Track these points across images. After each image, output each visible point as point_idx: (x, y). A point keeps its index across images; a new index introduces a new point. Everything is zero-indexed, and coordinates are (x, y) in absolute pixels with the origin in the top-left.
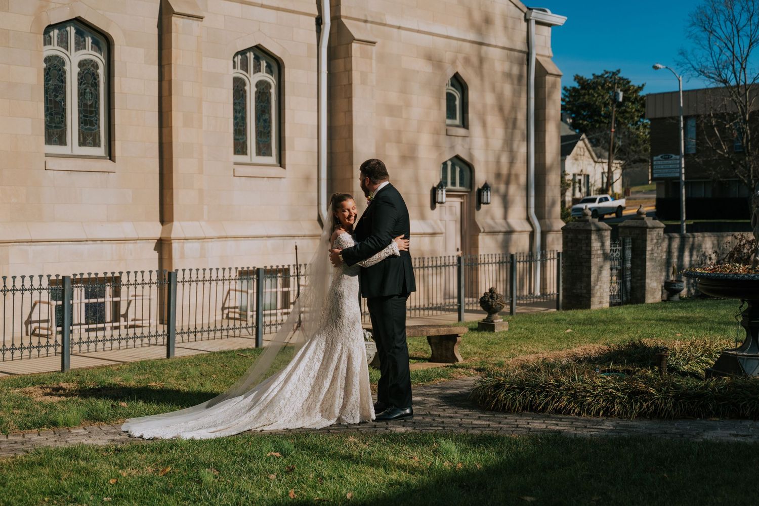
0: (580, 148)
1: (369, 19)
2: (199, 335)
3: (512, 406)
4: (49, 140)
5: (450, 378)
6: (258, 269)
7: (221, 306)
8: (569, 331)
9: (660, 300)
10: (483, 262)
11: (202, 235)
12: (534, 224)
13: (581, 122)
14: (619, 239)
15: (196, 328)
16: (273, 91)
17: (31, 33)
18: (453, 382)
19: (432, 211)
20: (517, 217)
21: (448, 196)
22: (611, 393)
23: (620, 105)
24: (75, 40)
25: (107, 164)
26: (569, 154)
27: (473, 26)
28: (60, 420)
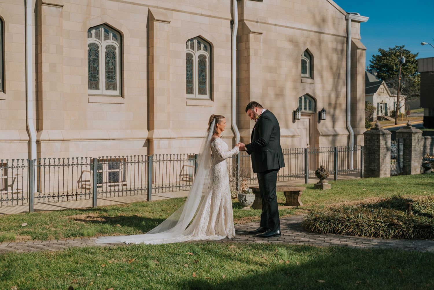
0: (382, 89)
1: (259, 21)
2: (164, 189)
3: (323, 230)
4: (90, 87)
5: (294, 214)
6: (196, 155)
7: (180, 174)
8: (364, 189)
9: (420, 173)
10: (321, 151)
11: (169, 137)
12: (350, 130)
13: (382, 74)
14: (396, 139)
15: (162, 186)
16: (207, 60)
17: (81, 31)
18: (295, 217)
19: (293, 124)
20: (340, 127)
21: (302, 115)
22: (378, 224)
23: (404, 65)
24: (104, 35)
25: (120, 99)
26: (375, 92)
27: (316, 23)
28: (85, 233)
